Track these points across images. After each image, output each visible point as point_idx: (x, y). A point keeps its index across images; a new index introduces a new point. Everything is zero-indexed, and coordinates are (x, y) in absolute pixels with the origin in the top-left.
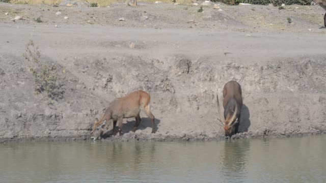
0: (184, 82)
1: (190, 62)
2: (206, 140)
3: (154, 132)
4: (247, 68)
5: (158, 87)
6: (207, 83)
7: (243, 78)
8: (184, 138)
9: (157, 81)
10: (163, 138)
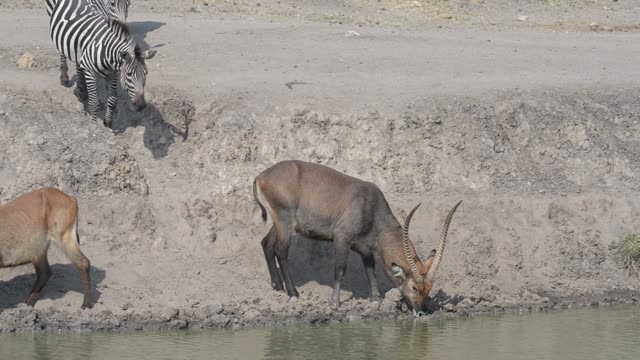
0: (175, 165)
1: (191, 109)
2: (235, 326)
3: (88, 304)
4: (349, 125)
5: (100, 179)
6: (237, 167)
7: (338, 153)
8: (175, 322)
9: (99, 163)
10: (116, 322)
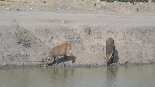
0: (88, 39)
1: (90, 30)
2: (98, 66)
4: (117, 32)
5: (75, 42)
6: (98, 39)
7: (115, 37)
8: (88, 66)
9: (75, 39)
10: (78, 66)
